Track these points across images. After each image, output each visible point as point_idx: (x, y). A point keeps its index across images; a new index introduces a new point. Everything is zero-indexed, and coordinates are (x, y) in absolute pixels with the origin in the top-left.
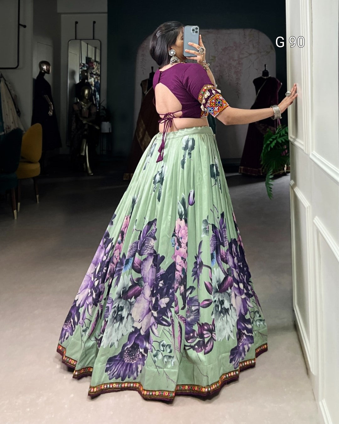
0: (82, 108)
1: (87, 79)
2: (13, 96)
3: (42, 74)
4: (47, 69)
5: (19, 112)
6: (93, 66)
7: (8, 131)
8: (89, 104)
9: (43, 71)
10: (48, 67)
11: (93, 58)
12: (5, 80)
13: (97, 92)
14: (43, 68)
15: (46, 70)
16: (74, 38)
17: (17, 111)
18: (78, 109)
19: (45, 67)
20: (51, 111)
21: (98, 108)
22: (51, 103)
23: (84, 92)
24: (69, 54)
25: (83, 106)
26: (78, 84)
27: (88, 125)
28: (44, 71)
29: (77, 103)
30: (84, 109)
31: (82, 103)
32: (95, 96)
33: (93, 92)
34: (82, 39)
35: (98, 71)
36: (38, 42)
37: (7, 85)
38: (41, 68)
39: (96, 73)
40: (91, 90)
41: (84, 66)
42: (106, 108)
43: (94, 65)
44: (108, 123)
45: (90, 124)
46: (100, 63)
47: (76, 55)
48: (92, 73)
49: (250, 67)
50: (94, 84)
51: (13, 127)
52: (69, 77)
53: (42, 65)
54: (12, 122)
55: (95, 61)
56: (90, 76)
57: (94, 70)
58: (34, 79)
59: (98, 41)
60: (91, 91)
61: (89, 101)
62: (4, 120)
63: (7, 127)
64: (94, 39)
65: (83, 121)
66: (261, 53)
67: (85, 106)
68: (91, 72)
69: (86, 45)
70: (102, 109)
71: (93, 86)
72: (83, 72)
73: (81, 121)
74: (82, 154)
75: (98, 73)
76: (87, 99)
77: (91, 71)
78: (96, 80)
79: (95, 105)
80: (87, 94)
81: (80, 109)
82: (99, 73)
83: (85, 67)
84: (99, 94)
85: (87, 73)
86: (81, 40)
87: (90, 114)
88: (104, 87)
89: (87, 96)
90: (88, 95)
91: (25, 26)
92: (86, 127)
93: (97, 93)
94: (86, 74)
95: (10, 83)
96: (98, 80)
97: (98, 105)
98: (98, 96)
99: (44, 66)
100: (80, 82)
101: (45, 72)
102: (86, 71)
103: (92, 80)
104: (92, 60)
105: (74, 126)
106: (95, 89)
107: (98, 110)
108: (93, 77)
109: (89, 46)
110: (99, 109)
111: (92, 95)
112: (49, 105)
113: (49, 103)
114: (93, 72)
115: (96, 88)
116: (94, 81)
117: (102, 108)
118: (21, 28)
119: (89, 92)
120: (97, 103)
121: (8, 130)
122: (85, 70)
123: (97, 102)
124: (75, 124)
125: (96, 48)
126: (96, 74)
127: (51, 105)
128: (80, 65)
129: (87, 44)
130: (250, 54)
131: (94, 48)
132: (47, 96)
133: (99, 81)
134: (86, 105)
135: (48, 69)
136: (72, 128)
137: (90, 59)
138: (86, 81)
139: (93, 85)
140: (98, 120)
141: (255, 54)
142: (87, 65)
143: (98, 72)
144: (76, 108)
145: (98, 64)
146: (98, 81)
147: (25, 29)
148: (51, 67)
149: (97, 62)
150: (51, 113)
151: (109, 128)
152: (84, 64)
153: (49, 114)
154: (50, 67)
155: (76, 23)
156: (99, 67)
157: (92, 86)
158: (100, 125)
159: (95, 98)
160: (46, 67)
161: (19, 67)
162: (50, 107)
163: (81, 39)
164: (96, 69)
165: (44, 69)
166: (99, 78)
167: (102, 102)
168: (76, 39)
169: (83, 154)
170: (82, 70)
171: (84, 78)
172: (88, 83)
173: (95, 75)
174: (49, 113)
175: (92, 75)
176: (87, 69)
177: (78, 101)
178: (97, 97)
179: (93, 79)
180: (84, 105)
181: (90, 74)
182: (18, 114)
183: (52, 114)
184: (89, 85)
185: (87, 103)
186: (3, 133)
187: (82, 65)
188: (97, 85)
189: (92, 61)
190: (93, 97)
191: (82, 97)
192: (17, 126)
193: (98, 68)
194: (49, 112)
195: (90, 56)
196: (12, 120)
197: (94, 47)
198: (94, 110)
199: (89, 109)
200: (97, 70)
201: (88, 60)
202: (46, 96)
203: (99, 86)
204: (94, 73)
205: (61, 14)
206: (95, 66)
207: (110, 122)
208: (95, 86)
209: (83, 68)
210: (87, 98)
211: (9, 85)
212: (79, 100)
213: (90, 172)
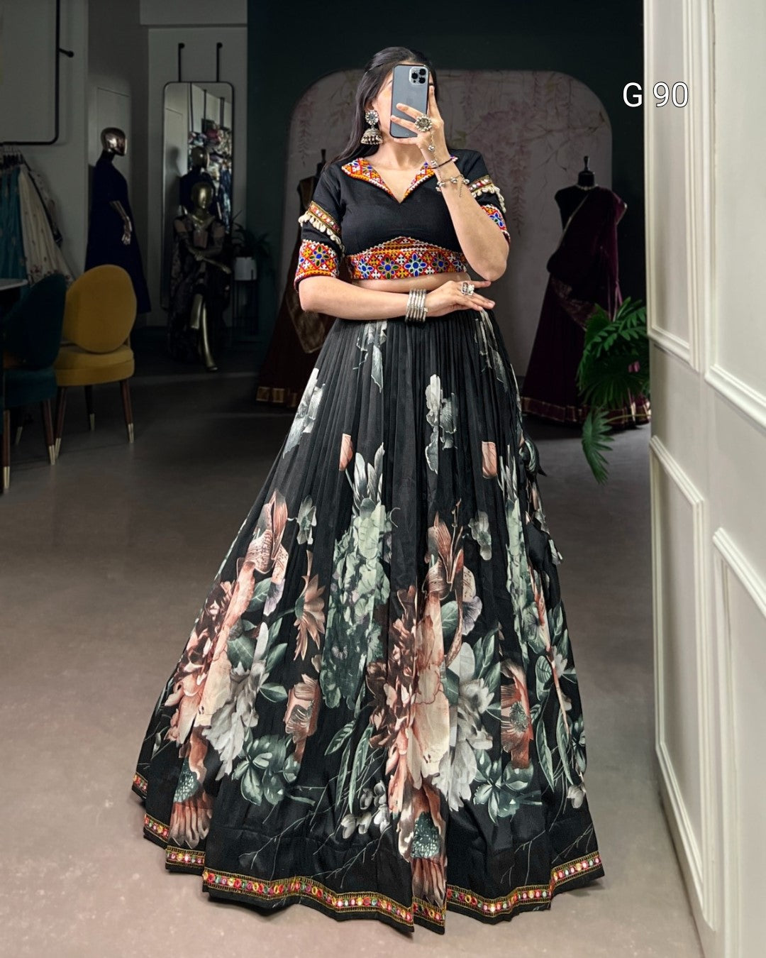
0: (194, 229)
1: (205, 167)
2: (46, 202)
3: (107, 156)
4: (118, 146)
5: (58, 237)
6: (217, 137)
7: (38, 279)
8: (210, 220)
9: (110, 150)
10: (120, 141)
11: (218, 122)
12: (29, 169)
13: (227, 191)
14: (109, 143)
15: (116, 149)
16: (177, 79)
17: (54, 234)
18: (185, 230)
19: (114, 142)
20: (127, 235)
21: (228, 227)
22: (128, 218)
23: (198, 194)
24: (166, 112)
25: (196, 225)
26: (185, 176)
27: (208, 265)
28: (113, 149)
29: (184, 216)
30: (199, 231)
31: (194, 217)
32: (222, 201)
33: (217, 194)
34: (195, 82)
35: (229, 147)
36: (99, 88)
37: (33, 180)
38: (106, 144)
39: (225, 153)
40: (212, 190)
41: (197, 138)
42: (244, 228)
43: (220, 135)
44: (249, 259)
45: (212, 262)
46: (232, 133)
47: (182, 114)
48: (215, 154)
49: (547, 161)
50: (220, 177)
51: (45, 270)
52: (166, 162)
53: (107, 136)
54: (45, 259)
55: (222, 128)
56: (211, 159)
57: (219, 147)
58: (90, 167)
59: (228, 85)
60: (212, 193)
61: (208, 213)
62: (27, 254)
63: (34, 269)
64: (218, 81)
65: (196, 256)
66: (575, 129)
67: (200, 224)
68: (212, 151)
69: (203, 93)
70: (237, 231)
71: (217, 181)
72: (196, 151)
73: (193, 256)
74: (193, 327)
75: (228, 153)
76: (204, 210)
77: (213, 149)
78: (224, 168)
79: (223, 223)
80: (204, 200)
81: (190, 229)
82: (230, 153)
83: (201, 140)
84: (231, 198)
85: (204, 153)
86: (191, 83)
87: (211, 241)
88: (240, 182)
89: (204, 202)
90: (206, 201)
91: (70, 54)
92: (203, 269)
93: (225, 196)
94: (202, 156)
95: (39, 176)
96: (228, 168)
97: (227, 221)
98: (227, 202)
99: (111, 139)
100: (190, 173)
101: (114, 152)
102: (203, 150)
103: (214, 169)
104: (214, 125)
105: (176, 267)
106: (222, 186)
107: (227, 232)
108: (216, 161)
109: (208, 95)
110: (231, 229)
111: (214, 201)
112: (123, 222)
113: (124, 218)
114: (216, 150)
115: (224, 185)
116: (220, 169)
117: (236, 227)
118: (63, 58)
119: (208, 194)
120: (227, 217)
121: (35, 275)
122: (199, 147)
123: (225, 213)
124: (179, 262)
125: (222, 99)
126: (224, 155)
127: (128, 222)
128: (190, 136)
129: (205, 91)
130: (550, 132)
131: (219, 101)
132: (119, 202)
133: (230, 170)
134: (201, 221)
135: (120, 145)
136: (173, 272)
137: (211, 122)
138: (203, 170)
139: (218, 179)
140: (229, 254)
141: (560, 131)
142: (205, 136)
143: (229, 150)
144: (181, 227)
145: (229, 133)
146: (228, 171)
147: (71, 58)
148: (126, 141)
149: (225, 129)
150: (127, 239)
151: (252, 272)
152: (197, 134)
153: (122, 242)
154: (124, 142)
155: (181, 46)
156: (230, 141)
157: (214, 182)
158: (231, 265)
159: (220, 205)
160: (117, 140)
161: (57, 142)
162: (125, 227)
163: (191, 80)
164: (223, 146)
165: (113, 145)
166: (230, 164)
167: (237, 216)
168: (180, 81)
169: (197, 326)
170: (194, 146)
171: (197, 163)
172: (206, 174)
173: (221, 156)
174: (123, 239)
175: (213, 157)
176: (205, 145)
177: (186, 212)
178: (225, 204)
179: (217, 166)
180: (198, 222)
181: (211, 154)
182: (57, 241)
183: (129, 240)
184: (207, 180)
185: (204, 218)
186: (25, 282)
187: (194, 135)
188: (225, 178)
189: (215, 128)
190: (218, 204)
191: (193, 205)
192: (55, 267)
193: (227, 142)
194: (124, 236)
195: (210, 117)
196: (44, 254)
197: (218, 97)
198: (219, 233)
199: (209, 229)
200: (225, 146)
201: (207, 125)
202: (117, 204)
203: (230, 181)
204: (220, 153)
205: (147, 27)
206: (222, 138)
207: (253, 259)
208: (221, 181)
209: (196, 142)
210: (204, 207)
211: (37, 179)
212: (188, 211)
213: (210, 363)
